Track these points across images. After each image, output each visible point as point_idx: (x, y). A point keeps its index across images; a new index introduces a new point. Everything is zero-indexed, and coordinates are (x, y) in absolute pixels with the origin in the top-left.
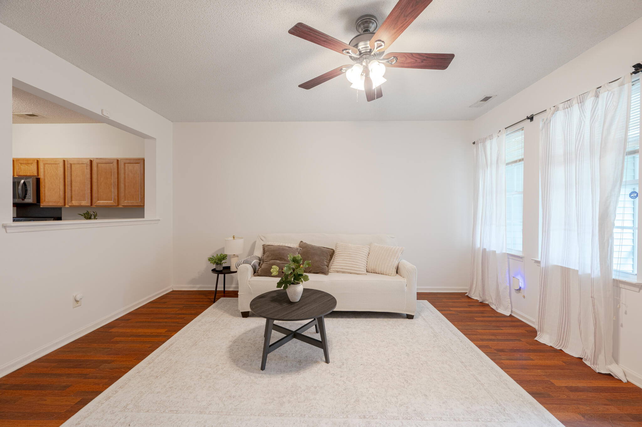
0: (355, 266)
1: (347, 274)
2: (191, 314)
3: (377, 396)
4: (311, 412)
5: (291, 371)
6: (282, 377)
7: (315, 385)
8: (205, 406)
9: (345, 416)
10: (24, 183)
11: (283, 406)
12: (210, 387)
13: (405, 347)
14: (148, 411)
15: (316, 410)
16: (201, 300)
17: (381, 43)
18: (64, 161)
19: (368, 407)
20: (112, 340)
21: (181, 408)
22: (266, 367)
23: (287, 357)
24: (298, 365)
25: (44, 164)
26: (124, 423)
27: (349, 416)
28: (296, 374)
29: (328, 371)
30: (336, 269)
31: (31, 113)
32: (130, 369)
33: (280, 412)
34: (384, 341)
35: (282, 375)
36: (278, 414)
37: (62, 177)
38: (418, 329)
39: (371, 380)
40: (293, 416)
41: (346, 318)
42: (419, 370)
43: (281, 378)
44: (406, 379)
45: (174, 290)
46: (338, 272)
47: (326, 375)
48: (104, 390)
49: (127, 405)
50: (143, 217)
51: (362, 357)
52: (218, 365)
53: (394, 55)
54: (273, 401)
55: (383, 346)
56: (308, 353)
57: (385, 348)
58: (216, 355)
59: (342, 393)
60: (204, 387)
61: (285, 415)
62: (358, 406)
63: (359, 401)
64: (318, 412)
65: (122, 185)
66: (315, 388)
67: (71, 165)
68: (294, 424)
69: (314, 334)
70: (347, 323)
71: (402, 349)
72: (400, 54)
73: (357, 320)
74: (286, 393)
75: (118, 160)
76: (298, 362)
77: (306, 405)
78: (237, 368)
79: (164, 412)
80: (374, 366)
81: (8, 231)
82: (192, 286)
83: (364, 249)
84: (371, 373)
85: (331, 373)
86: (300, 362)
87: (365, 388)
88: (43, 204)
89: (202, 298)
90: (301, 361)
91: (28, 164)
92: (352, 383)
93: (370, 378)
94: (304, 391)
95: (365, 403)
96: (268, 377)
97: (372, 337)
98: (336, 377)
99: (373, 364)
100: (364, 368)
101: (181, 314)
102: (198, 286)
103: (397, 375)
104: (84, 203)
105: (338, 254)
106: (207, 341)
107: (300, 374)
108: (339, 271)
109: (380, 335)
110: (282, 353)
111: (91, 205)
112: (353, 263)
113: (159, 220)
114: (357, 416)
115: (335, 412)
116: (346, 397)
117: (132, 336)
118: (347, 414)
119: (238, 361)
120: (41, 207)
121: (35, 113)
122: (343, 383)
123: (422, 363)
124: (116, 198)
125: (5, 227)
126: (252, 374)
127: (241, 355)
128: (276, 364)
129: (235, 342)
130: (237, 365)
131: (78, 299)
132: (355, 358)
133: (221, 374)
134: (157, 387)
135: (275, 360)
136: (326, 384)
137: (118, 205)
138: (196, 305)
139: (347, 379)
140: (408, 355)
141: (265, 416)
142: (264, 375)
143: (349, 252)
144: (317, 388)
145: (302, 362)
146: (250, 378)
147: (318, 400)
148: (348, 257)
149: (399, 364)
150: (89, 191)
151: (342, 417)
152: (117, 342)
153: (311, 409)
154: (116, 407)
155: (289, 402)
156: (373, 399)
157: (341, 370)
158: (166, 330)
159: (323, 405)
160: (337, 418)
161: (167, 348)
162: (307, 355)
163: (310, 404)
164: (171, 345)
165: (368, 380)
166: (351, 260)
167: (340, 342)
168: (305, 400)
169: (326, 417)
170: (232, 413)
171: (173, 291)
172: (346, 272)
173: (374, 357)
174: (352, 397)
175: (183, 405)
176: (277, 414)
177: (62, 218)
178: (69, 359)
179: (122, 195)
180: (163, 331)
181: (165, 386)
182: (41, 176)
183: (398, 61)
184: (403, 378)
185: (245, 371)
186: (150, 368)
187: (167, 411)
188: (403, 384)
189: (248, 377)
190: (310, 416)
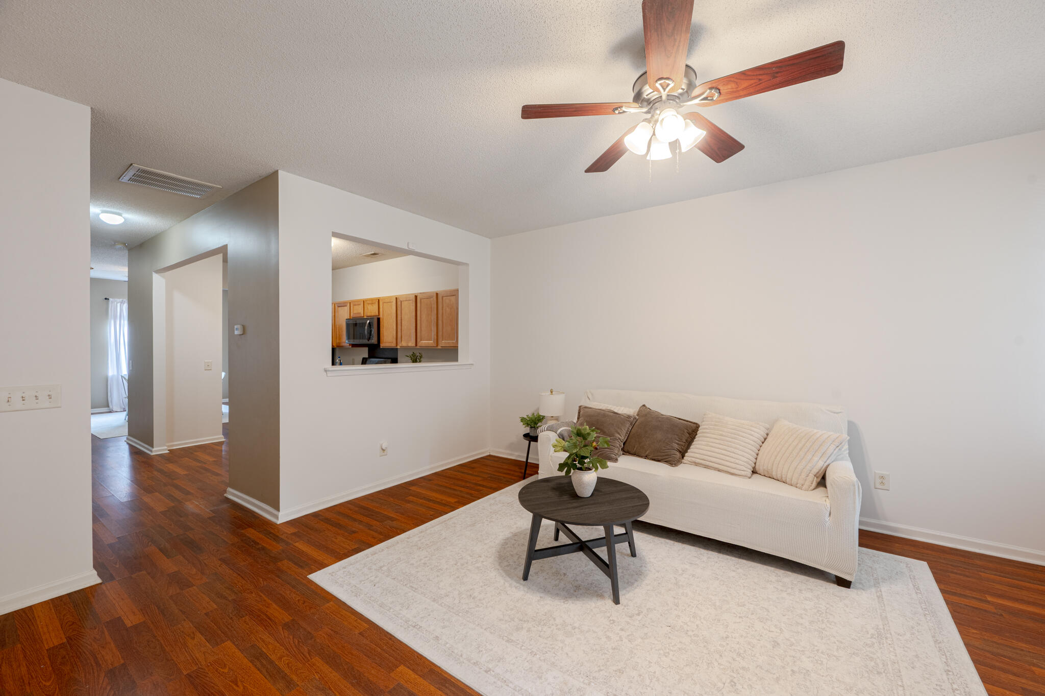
0: (728, 458)
1: (713, 471)
2: (491, 488)
3: (658, 680)
4: (547, 654)
5: (557, 594)
6: (541, 597)
7: (576, 625)
8: (441, 594)
9: (586, 681)
10: (369, 323)
11: (519, 632)
12: (458, 577)
13: (781, 629)
14: (394, 579)
15: (554, 655)
16: (512, 473)
17: (665, 82)
18: (396, 298)
19: (630, 687)
20: (406, 498)
21: (421, 587)
22: (529, 578)
23: (565, 574)
24: (572, 591)
25: (383, 303)
26: (372, 581)
27: (593, 684)
28: (562, 601)
29: (609, 615)
30: (694, 459)
31: (373, 252)
32: (404, 531)
33: (509, 637)
34: (744, 605)
35: (542, 595)
36: (506, 638)
37: (395, 315)
38: (845, 611)
39: (667, 654)
40: (521, 649)
41: (700, 547)
42: (778, 679)
43: (539, 598)
44: (735, 680)
45: (492, 454)
46: (696, 464)
47: (601, 618)
48: (375, 545)
49: (384, 566)
50: (456, 360)
51: (679, 616)
52: (480, 557)
53: (710, 86)
54: (510, 621)
55: (735, 614)
56: (597, 579)
57: (736, 617)
58: (485, 544)
59: (606, 652)
60: (453, 575)
61: (513, 643)
62: (615, 679)
63: (623, 673)
64: (554, 658)
65: (440, 322)
66: (574, 628)
67: (401, 302)
68: (517, 658)
69: (625, 557)
70: (695, 557)
71: (772, 632)
72: (723, 79)
73: (718, 557)
74: (532, 619)
75: (437, 294)
76: (576, 586)
77: (546, 644)
78: (498, 567)
79: (406, 585)
80: (691, 637)
81: (329, 375)
82: (510, 452)
83: (753, 428)
84: (675, 645)
85: (611, 618)
86: (578, 588)
87: (647, 660)
88: (382, 345)
89: (514, 471)
90: (580, 586)
91: (373, 303)
92: (632, 646)
93: (668, 651)
94: (557, 625)
95: (631, 680)
96: (525, 591)
97: (725, 592)
98: (614, 626)
99: (690, 633)
100: (670, 633)
101: (480, 485)
102: (517, 454)
103: (722, 667)
104: (410, 344)
105: (702, 433)
106: (488, 525)
107: (566, 602)
108: (698, 463)
109: (744, 593)
110: (562, 567)
111: (416, 345)
112: (724, 452)
113: (472, 364)
114: (604, 690)
115: (577, 670)
116: (608, 659)
117: (424, 498)
118: (592, 680)
119: (504, 559)
120: (381, 347)
121: (376, 252)
122: (618, 638)
123: (796, 669)
124: (436, 337)
125: (326, 371)
126: (509, 579)
127: (512, 553)
128: (546, 579)
129: (515, 535)
130: (500, 563)
131: (384, 448)
132: (667, 612)
133: (478, 568)
134: (414, 558)
135: (548, 573)
136: (593, 630)
137: (437, 346)
138: (502, 478)
139: (628, 636)
140: (776, 644)
141: (491, 633)
142: (521, 587)
143: (721, 432)
144: (577, 630)
145: (581, 589)
146: (504, 584)
147: (565, 645)
148: (718, 441)
149: (742, 651)
150: (414, 330)
151: (582, 680)
152: (409, 502)
153: (549, 651)
154: (375, 564)
155: (529, 630)
156: (647, 682)
157: (629, 620)
158: (456, 500)
159: (567, 654)
160: (574, 678)
161: (445, 521)
162: (594, 582)
163: (551, 645)
164: (451, 518)
165: (662, 652)
166: (721, 446)
167: (660, 582)
168: (550, 637)
169: (561, 670)
170: (460, 614)
171: (490, 456)
172: (712, 467)
173: (702, 623)
174: (617, 663)
175: (425, 585)
176: (504, 638)
177: (399, 359)
178: (368, 508)
179: (440, 334)
180: (452, 500)
181: (421, 560)
182: (381, 316)
183: (721, 91)
184: (731, 676)
185: (504, 574)
186: (419, 537)
187: (408, 585)
188: (720, 685)
189: (502, 581)
190: (542, 658)
